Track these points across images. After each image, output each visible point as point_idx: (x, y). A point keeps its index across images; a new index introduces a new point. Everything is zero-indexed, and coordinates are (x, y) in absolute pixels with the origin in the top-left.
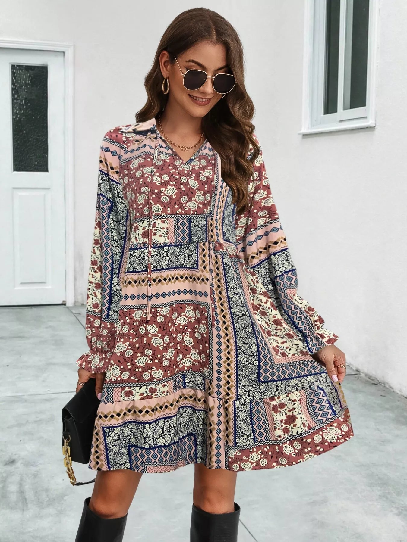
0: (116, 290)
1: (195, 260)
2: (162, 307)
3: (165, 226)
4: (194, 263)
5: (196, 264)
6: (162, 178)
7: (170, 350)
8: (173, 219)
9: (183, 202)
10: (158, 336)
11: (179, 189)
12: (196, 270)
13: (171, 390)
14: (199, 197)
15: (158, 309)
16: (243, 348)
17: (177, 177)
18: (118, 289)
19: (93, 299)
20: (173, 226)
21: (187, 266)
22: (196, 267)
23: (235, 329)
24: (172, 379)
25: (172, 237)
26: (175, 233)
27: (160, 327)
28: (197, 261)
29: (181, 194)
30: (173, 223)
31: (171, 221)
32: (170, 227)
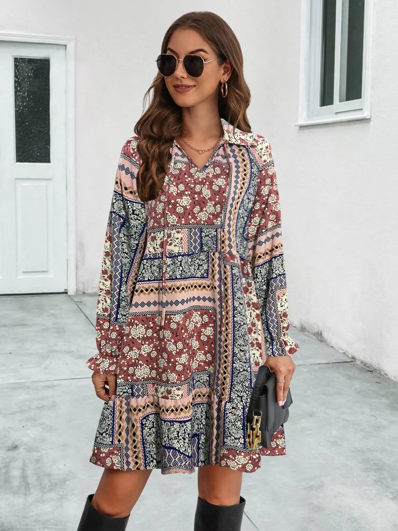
0: (123, 297)
1: (206, 269)
2: (175, 314)
3: (180, 236)
4: (205, 273)
5: (206, 273)
6: (178, 188)
7: (183, 355)
8: (187, 229)
9: (195, 212)
10: (171, 342)
11: (193, 198)
12: (206, 279)
13: (186, 393)
14: (210, 208)
15: (171, 316)
16: (239, 356)
17: (192, 186)
18: (126, 295)
19: (103, 304)
20: (187, 237)
21: (196, 276)
22: (207, 276)
23: (235, 336)
24: (187, 383)
25: (186, 246)
26: (188, 243)
27: (173, 333)
28: (208, 270)
29: (194, 204)
30: (186, 233)
31: (185, 231)
32: (184, 237)
